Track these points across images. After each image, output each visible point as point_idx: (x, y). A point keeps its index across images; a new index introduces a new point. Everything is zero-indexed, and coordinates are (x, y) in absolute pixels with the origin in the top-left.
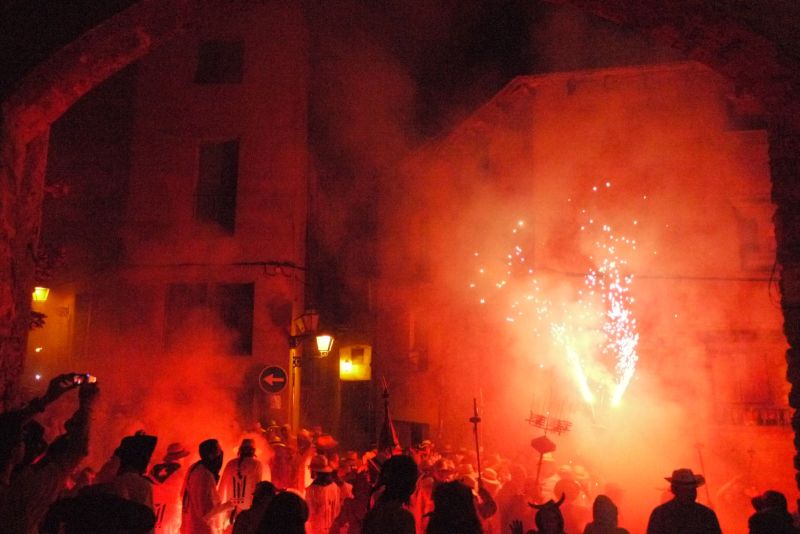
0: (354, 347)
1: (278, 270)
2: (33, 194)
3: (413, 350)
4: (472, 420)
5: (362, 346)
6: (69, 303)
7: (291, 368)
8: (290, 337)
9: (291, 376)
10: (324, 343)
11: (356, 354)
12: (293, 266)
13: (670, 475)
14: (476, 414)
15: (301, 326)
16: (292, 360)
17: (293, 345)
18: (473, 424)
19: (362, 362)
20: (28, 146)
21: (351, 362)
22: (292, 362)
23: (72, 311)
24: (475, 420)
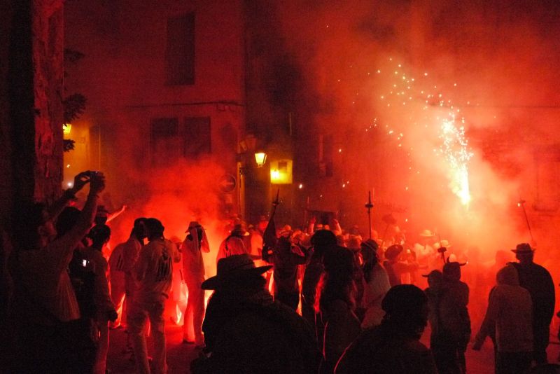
0: (280, 161)
1: (226, 107)
2: (57, 55)
3: (322, 162)
4: (367, 206)
5: (285, 160)
6: (85, 133)
7: (238, 176)
8: (237, 154)
9: (238, 180)
10: (260, 158)
11: (282, 165)
12: (236, 104)
13: (515, 248)
14: (370, 202)
15: (244, 146)
16: (238, 169)
17: (238, 160)
18: (367, 209)
19: (286, 172)
20: (50, 19)
21: (278, 171)
22: (238, 172)
23: (87, 139)
24: (369, 206)
